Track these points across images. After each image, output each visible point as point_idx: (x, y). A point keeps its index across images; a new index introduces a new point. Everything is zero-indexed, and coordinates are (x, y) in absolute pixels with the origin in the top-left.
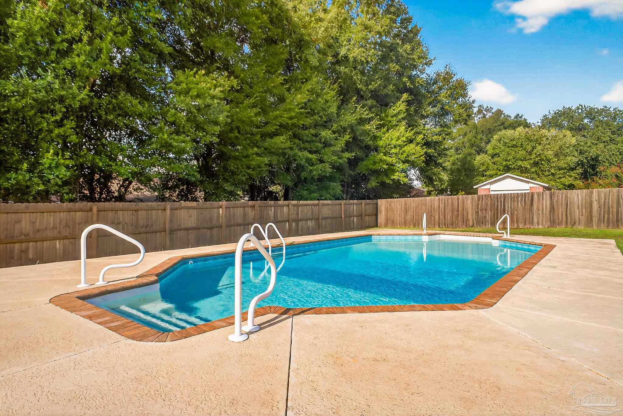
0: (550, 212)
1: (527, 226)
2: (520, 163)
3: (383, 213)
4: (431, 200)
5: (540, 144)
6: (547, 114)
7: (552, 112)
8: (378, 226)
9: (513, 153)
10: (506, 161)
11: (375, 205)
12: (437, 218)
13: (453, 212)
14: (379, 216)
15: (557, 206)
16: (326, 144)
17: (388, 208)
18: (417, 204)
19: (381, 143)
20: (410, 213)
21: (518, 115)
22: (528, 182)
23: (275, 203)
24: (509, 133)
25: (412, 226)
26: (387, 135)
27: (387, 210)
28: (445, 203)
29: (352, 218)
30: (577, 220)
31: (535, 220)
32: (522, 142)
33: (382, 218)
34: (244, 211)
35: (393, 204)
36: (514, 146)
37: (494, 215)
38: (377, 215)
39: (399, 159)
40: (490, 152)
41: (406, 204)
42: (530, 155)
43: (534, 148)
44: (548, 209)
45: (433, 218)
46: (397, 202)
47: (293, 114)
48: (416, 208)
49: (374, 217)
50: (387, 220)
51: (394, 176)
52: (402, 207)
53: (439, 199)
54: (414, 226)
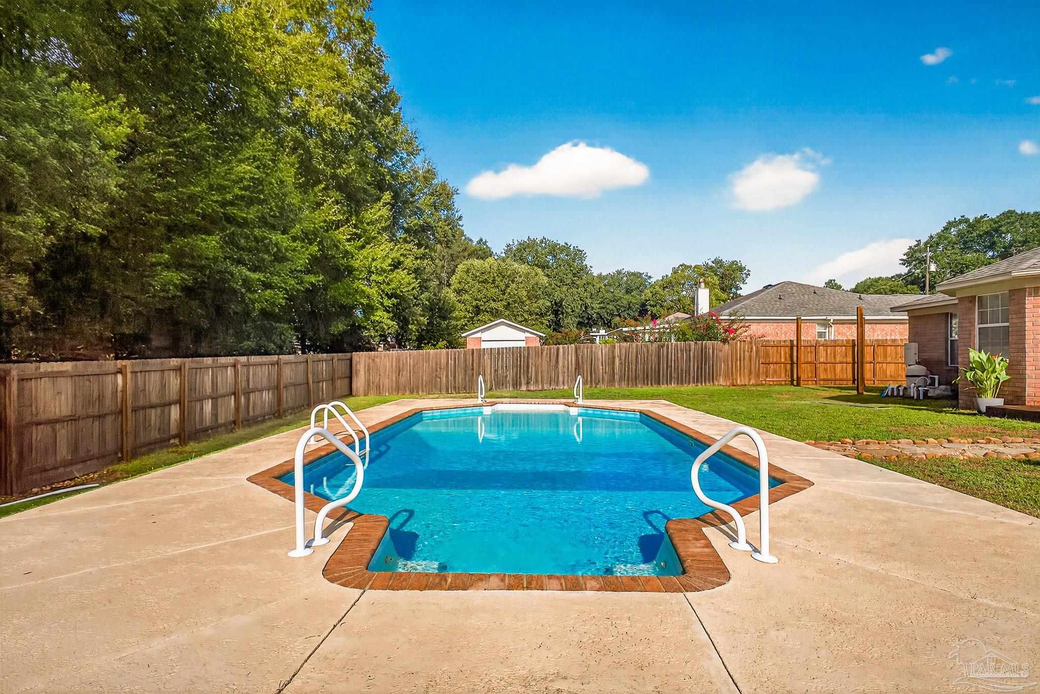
0: (576, 369)
1: (553, 387)
2: (493, 305)
3: (362, 373)
4: (436, 354)
5: (513, 281)
6: (511, 243)
7: (516, 243)
8: (354, 394)
9: (485, 290)
10: (476, 300)
11: (348, 361)
12: (444, 379)
13: (466, 371)
14: (354, 379)
15: (583, 363)
16: (279, 258)
17: (369, 366)
18: (416, 361)
19: (356, 264)
20: (405, 374)
21: (481, 240)
22: (524, 331)
23: (213, 361)
24: (477, 262)
25: (408, 392)
26: (364, 252)
27: (369, 370)
28: (455, 358)
29: (321, 384)
30: (601, 377)
31: (561, 379)
32: (494, 277)
33: (359, 382)
34: (162, 378)
35: (378, 360)
36: (485, 281)
37: (517, 374)
38: (351, 378)
39: (383, 291)
40: (455, 286)
41: (398, 360)
42: (504, 294)
43: (507, 286)
44: (574, 367)
45: (438, 380)
46: (385, 357)
47: (229, 197)
48: (414, 366)
49: (347, 381)
50: (369, 385)
51: (374, 315)
52: (392, 362)
53: (447, 353)
54: (412, 392)
